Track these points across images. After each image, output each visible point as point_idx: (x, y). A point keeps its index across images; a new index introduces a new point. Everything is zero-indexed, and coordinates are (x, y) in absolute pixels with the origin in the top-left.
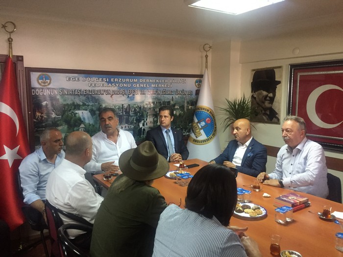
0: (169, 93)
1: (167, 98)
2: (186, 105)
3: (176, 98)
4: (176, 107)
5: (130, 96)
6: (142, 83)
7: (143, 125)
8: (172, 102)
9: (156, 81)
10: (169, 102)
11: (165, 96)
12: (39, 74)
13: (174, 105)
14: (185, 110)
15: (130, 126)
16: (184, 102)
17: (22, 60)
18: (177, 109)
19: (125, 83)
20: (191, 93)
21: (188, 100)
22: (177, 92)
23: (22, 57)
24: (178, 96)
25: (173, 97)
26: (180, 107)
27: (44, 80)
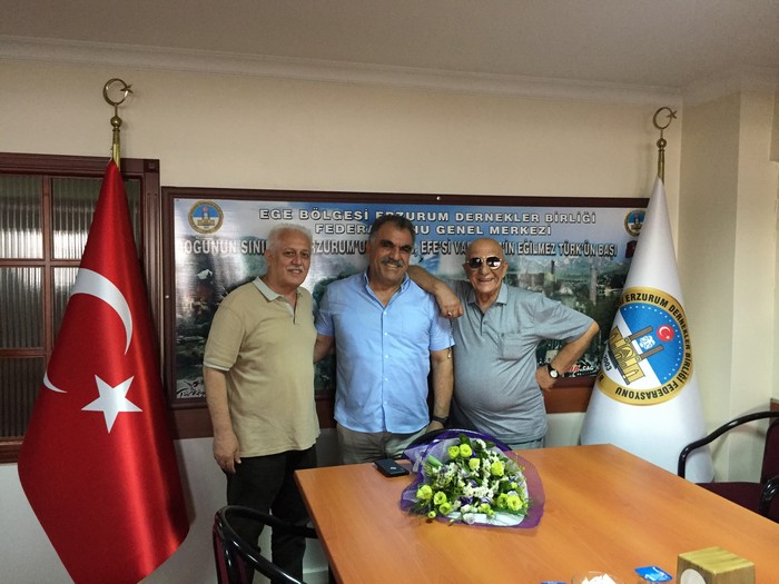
0: (541, 250)
1: (538, 264)
2: (594, 284)
3: (563, 265)
4: (563, 291)
5: (426, 257)
6: (463, 223)
8: (550, 277)
9: (502, 217)
11: (528, 258)
12: (194, 202)
13: (556, 286)
14: (593, 298)
16: (589, 276)
17: (157, 170)
18: (568, 295)
20: (610, 251)
21: (601, 272)
22: (566, 248)
23: (158, 161)
24: (571, 260)
25: (553, 263)
26: (575, 291)
27: (206, 218)
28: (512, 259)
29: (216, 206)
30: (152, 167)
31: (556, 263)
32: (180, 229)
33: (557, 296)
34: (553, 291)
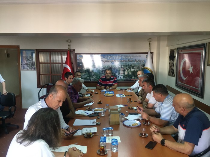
0: (131, 61)
1: (131, 63)
2: (140, 66)
3: (135, 63)
4: (135, 67)
5: (112, 62)
6: (118, 57)
7: (118, 74)
8: (133, 65)
10: (131, 65)
11: (129, 62)
12: (79, 55)
13: (134, 66)
14: (140, 68)
17: (75, 51)
19: (111, 57)
21: (141, 64)
22: (135, 61)
23: (75, 50)
25: (133, 63)
26: (137, 67)
28: (126, 62)
30: (74, 50)
32: (78, 58)
33: (134, 68)
34: (133, 67)
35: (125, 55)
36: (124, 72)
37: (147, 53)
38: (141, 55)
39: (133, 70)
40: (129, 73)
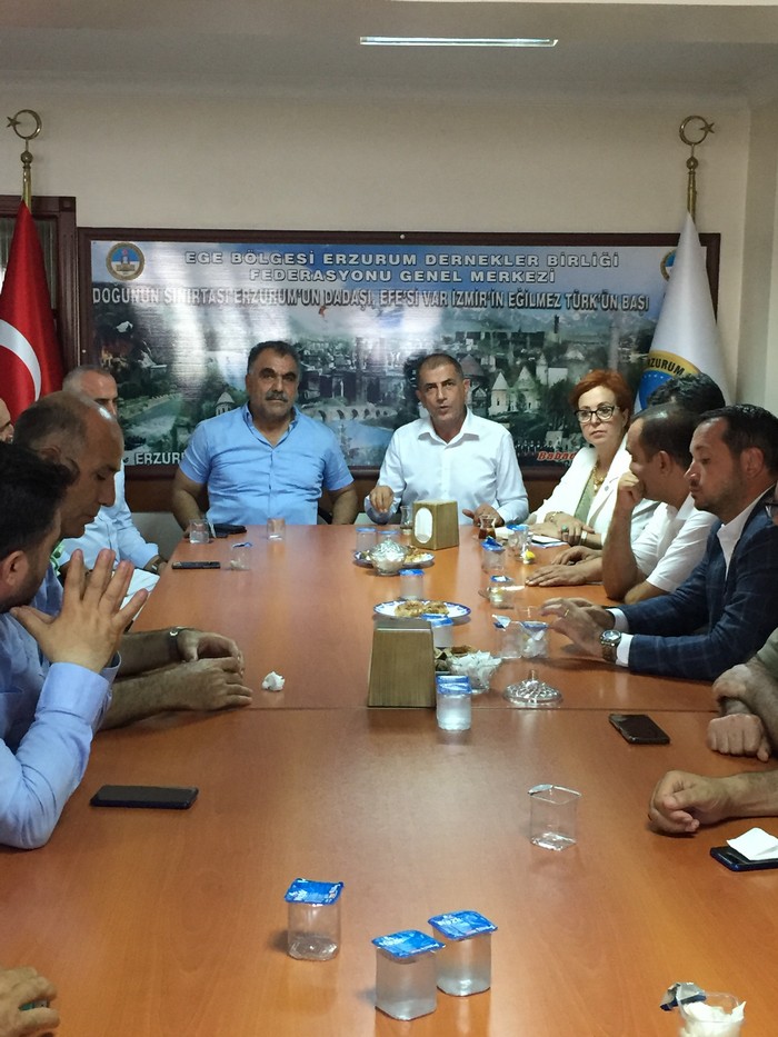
0: (541, 302)
1: (536, 319)
2: (615, 347)
3: (571, 322)
4: (570, 355)
5: (387, 310)
6: (436, 267)
8: (552, 337)
9: (488, 259)
10: (542, 334)
11: (522, 311)
13: (561, 348)
15: (382, 410)
16: (607, 337)
17: (73, 209)
18: (577, 361)
19: (373, 267)
20: (639, 304)
21: (626, 331)
22: (576, 300)
23: (73, 200)
24: (583, 316)
25: (557, 319)
26: (588, 357)
27: (125, 262)
28: (500, 313)
29: (137, 250)
30: (68, 205)
31: (560, 321)
32: (99, 273)
33: (561, 363)
34: (556, 356)
35: (495, 254)
36: (482, 393)
37: (672, 239)
38: (625, 252)
39: (556, 375)
40: (521, 398)
